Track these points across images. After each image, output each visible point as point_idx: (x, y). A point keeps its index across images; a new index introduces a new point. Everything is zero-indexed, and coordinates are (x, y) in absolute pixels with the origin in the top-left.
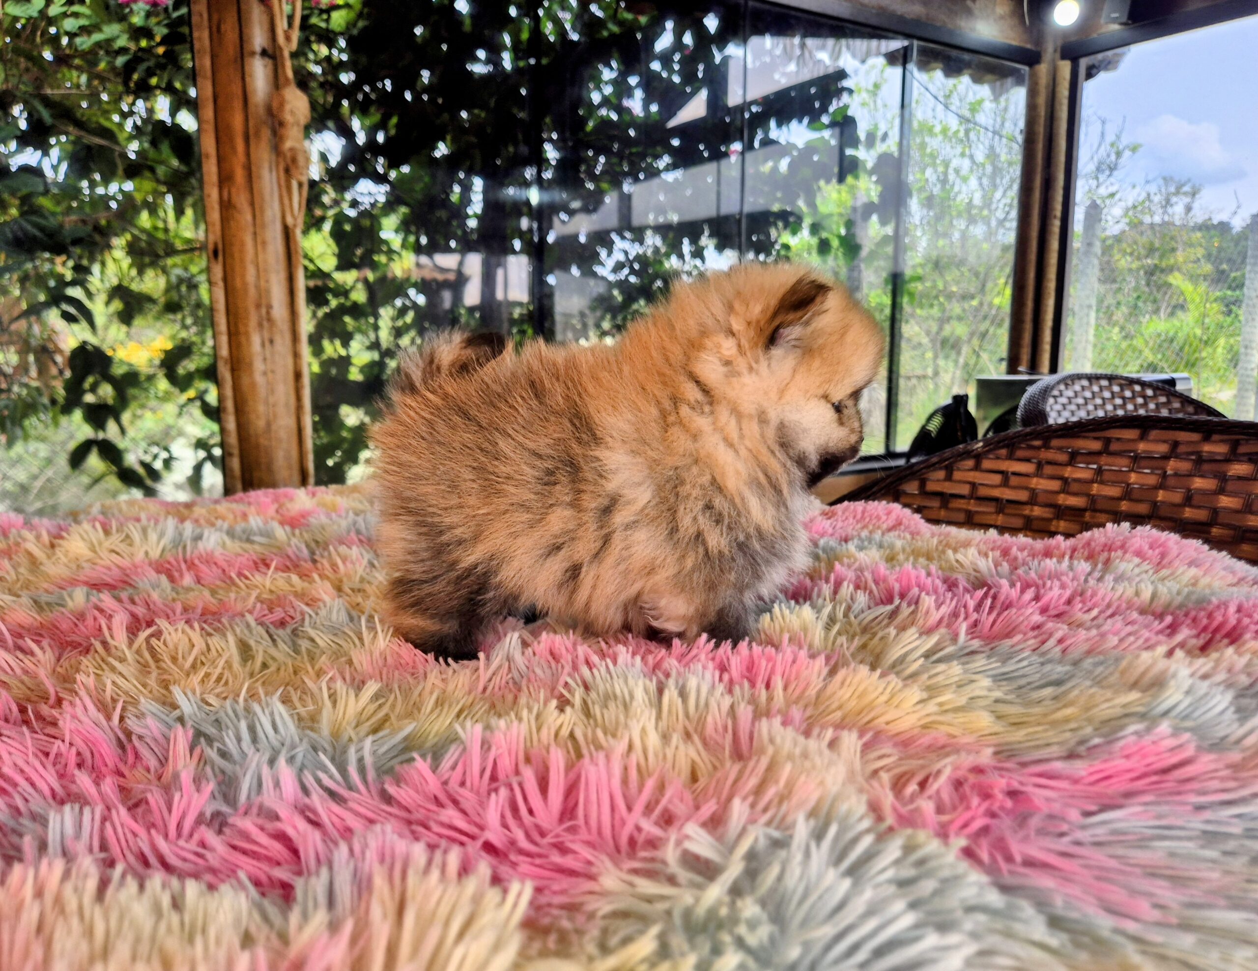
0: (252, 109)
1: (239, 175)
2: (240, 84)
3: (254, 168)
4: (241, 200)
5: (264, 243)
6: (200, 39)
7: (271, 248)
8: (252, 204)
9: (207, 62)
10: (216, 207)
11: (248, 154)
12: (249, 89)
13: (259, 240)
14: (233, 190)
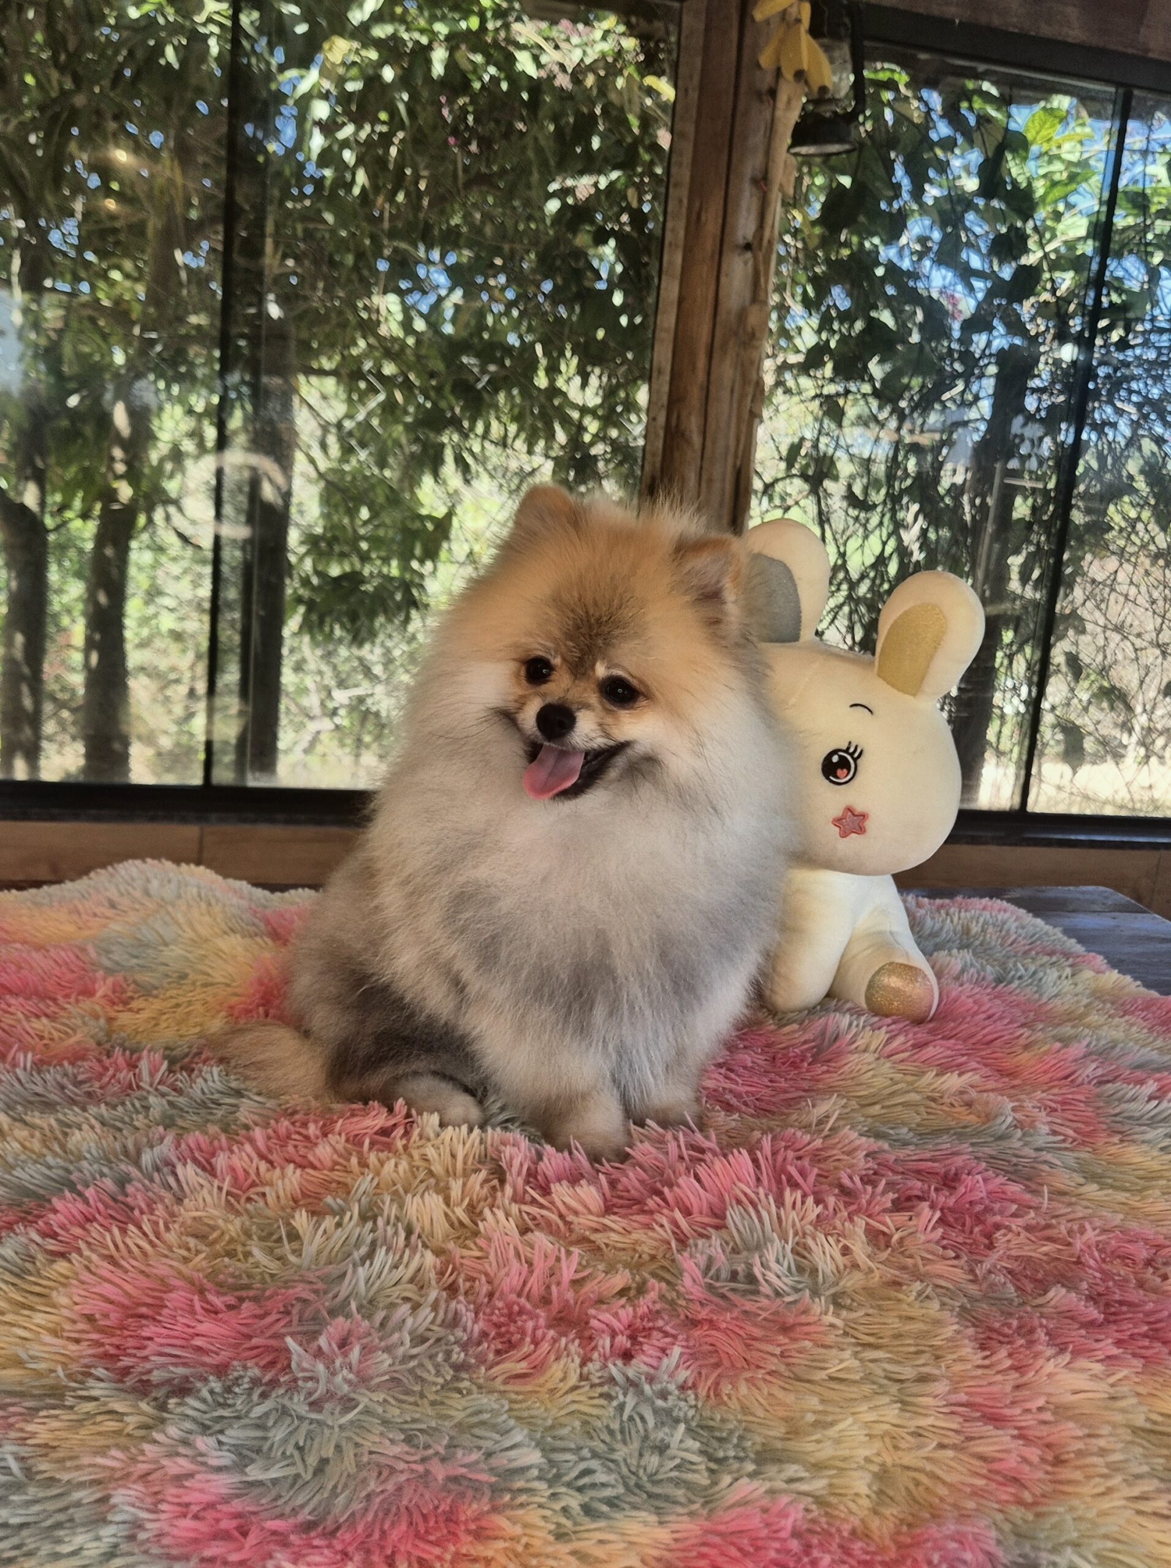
0: (722, 316)
1: (695, 395)
2: (713, 288)
3: (713, 389)
4: (693, 425)
5: (710, 481)
6: (673, 230)
7: (717, 486)
8: (704, 433)
9: (678, 259)
10: (661, 433)
11: (709, 374)
12: (722, 293)
13: (705, 477)
14: (684, 414)
